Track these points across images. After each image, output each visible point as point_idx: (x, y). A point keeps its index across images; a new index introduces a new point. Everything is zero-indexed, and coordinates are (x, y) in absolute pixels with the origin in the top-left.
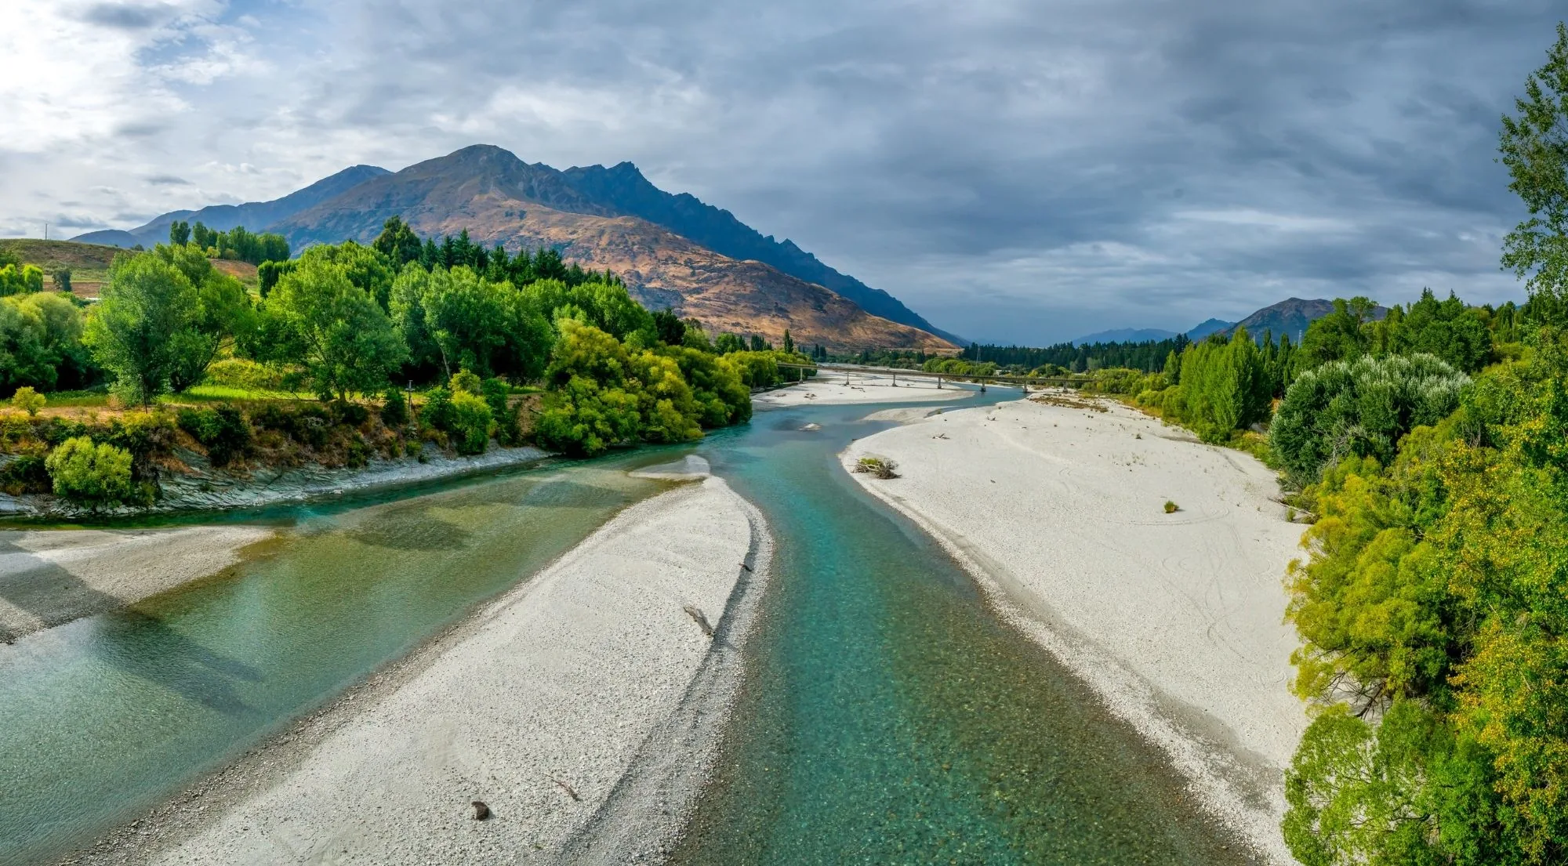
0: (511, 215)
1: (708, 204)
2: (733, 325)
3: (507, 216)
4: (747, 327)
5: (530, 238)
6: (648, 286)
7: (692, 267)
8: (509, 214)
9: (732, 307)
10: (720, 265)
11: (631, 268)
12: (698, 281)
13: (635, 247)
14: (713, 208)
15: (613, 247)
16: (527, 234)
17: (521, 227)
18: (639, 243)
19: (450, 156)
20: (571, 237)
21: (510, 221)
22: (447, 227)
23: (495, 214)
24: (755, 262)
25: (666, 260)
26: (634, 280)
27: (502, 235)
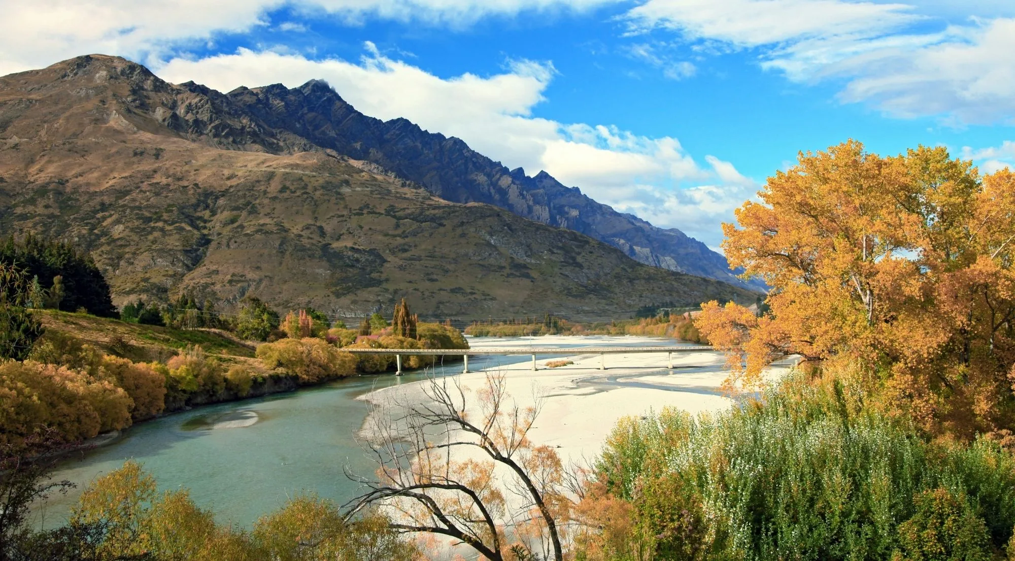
0: (142, 153)
1: (430, 132)
2: (453, 291)
3: (135, 154)
4: (472, 293)
5: (168, 185)
6: (335, 245)
7: (394, 217)
8: (139, 154)
9: (451, 267)
10: (433, 212)
11: (311, 222)
12: (404, 236)
13: (318, 193)
14: (439, 136)
15: (286, 195)
16: (164, 181)
17: (155, 171)
18: (323, 187)
19: (51, 70)
20: (229, 183)
21: (139, 162)
22: (41, 171)
23: (117, 152)
24: (481, 204)
25: (361, 209)
26: (316, 238)
27: (127, 183)
